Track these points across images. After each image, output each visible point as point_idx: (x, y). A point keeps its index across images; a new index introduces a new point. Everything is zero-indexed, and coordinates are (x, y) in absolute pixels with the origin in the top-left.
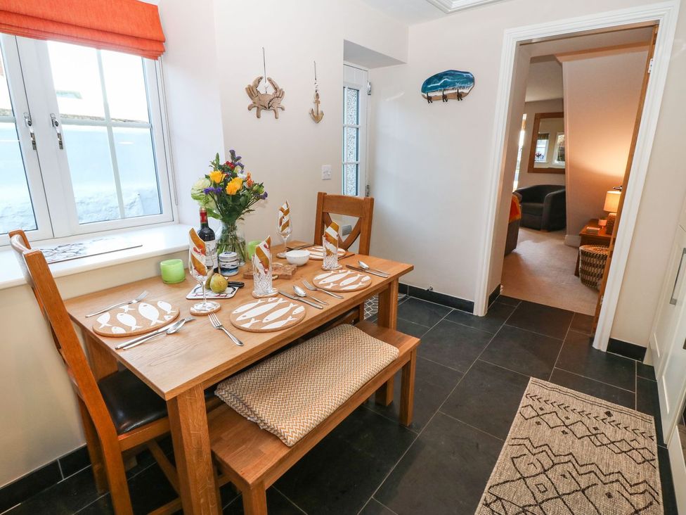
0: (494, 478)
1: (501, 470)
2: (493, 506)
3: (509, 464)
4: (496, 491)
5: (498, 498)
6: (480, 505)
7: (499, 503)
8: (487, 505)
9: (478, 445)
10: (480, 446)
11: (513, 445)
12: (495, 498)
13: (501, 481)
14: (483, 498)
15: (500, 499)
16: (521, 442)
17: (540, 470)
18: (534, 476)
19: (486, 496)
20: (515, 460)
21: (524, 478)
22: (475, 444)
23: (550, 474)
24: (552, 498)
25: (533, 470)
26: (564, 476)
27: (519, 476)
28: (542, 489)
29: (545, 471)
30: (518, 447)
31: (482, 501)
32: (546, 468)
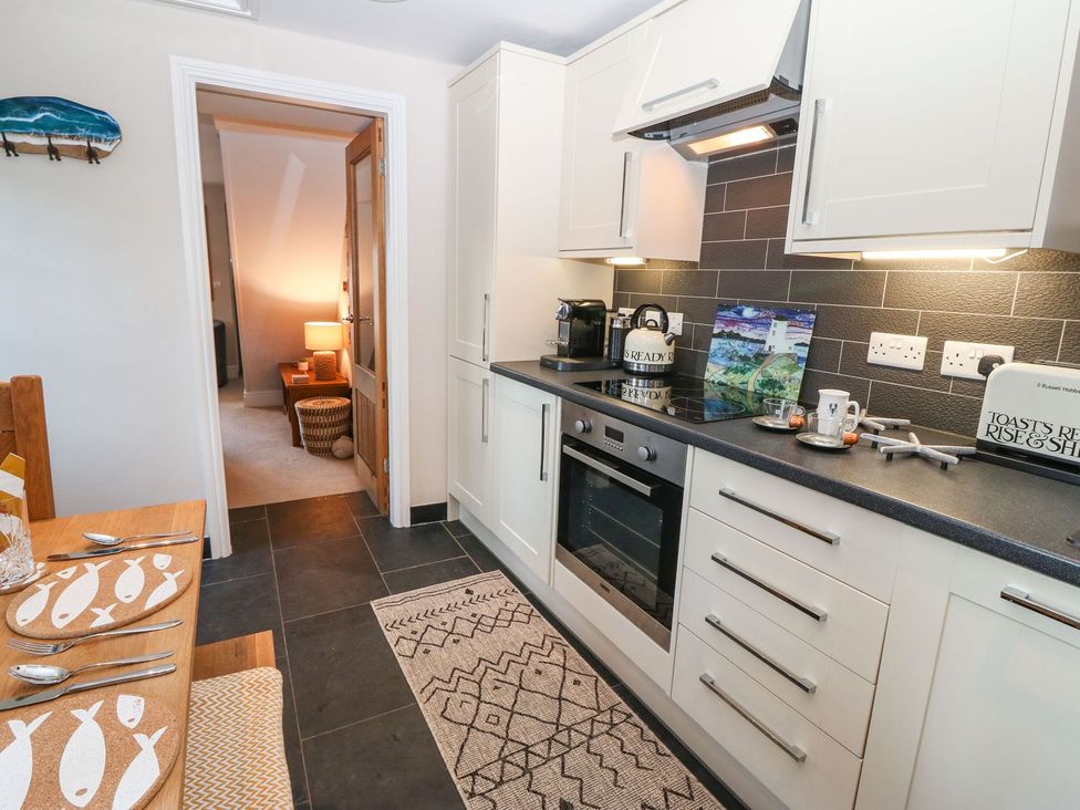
0: (448, 756)
1: (446, 742)
2: (479, 789)
3: (446, 725)
4: (465, 769)
5: (473, 775)
6: (466, 803)
7: (478, 779)
8: (472, 795)
9: (394, 736)
10: (398, 735)
11: (428, 700)
12: (471, 778)
13: (457, 752)
14: (461, 792)
15: (476, 773)
16: (431, 688)
17: (474, 702)
18: (477, 714)
19: (462, 787)
20: (446, 714)
21: (471, 726)
22: (392, 738)
23: (485, 697)
24: (509, 721)
25: (470, 709)
26: (496, 688)
27: (465, 728)
28: (494, 720)
29: (479, 698)
30: (434, 697)
31: (464, 796)
32: (477, 695)
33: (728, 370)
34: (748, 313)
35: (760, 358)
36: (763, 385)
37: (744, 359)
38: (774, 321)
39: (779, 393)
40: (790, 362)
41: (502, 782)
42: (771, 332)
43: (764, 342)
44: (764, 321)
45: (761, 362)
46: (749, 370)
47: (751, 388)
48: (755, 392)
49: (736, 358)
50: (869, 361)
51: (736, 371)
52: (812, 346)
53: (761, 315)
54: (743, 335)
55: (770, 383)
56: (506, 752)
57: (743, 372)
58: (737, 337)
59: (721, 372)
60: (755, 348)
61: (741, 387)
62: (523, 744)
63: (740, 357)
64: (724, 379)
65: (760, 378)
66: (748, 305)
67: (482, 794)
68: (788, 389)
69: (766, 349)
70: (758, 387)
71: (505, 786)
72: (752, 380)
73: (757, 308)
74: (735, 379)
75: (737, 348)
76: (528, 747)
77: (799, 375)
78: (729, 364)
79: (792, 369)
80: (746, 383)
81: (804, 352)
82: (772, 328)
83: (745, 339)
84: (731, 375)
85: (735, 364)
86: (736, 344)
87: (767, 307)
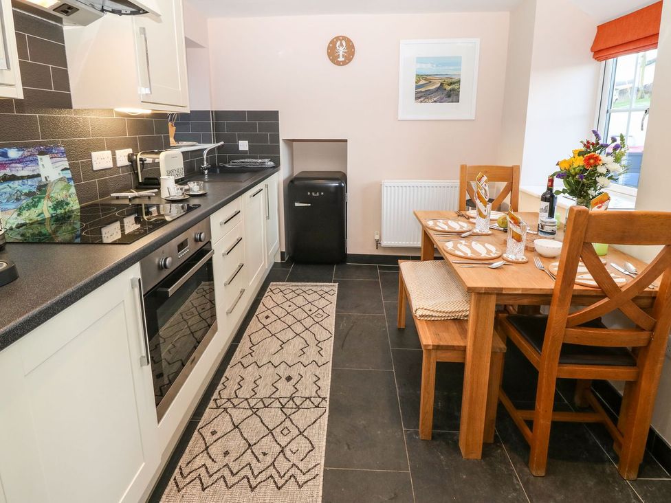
0: (325, 420)
1: (319, 435)
2: (320, 400)
3: (314, 441)
4: (320, 411)
5: (317, 407)
6: (328, 396)
7: (316, 404)
8: (324, 399)
9: (349, 448)
10: (346, 448)
11: (315, 466)
12: (320, 406)
13: (318, 421)
14: (328, 401)
15: (316, 407)
16: (308, 476)
17: (287, 451)
18: (293, 439)
19: (326, 404)
20: (310, 448)
21: (301, 433)
22: (351, 447)
23: (278, 449)
24: (277, 426)
25: (293, 446)
26: (265, 454)
27: (305, 434)
28: (285, 432)
29: (282, 451)
30: (310, 466)
31: (328, 400)
32: (281, 454)
33: (20, 211)
34: (13, 153)
35: (42, 188)
36: (55, 208)
37: (30, 194)
38: (39, 157)
39: (67, 208)
40: (64, 184)
41: (307, 398)
42: (41, 167)
43: (39, 175)
44: (31, 158)
45: (45, 192)
46: (39, 201)
47: (47, 215)
48: (52, 217)
49: (22, 197)
50: (95, 169)
51: (28, 207)
52: (72, 167)
53: (26, 153)
54: (19, 174)
55: (59, 204)
56: (294, 410)
57: (35, 206)
58: (13, 178)
59: (15, 215)
60: (35, 182)
61: (39, 218)
62: (282, 411)
63: (26, 194)
64: (21, 220)
65: (50, 204)
66: (10, 146)
67: (319, 397)
68: (72, 203)
69: (44, 180)
70: (52, 212)
71: (307, 396)
72: (45, 208)
73: (20, 147)
74: (30, 215)
75: (19, 188)
76: (281, 408)
77: (73, 190)
78: (18, 205)
79: (67, 188)
80: (42, 213)
81: (68, 174)
82: (40, 163)
83: (22, 178)
84: (26, 214)
85: (24, 203)
86: (16, 184)
87: (26, 146)
